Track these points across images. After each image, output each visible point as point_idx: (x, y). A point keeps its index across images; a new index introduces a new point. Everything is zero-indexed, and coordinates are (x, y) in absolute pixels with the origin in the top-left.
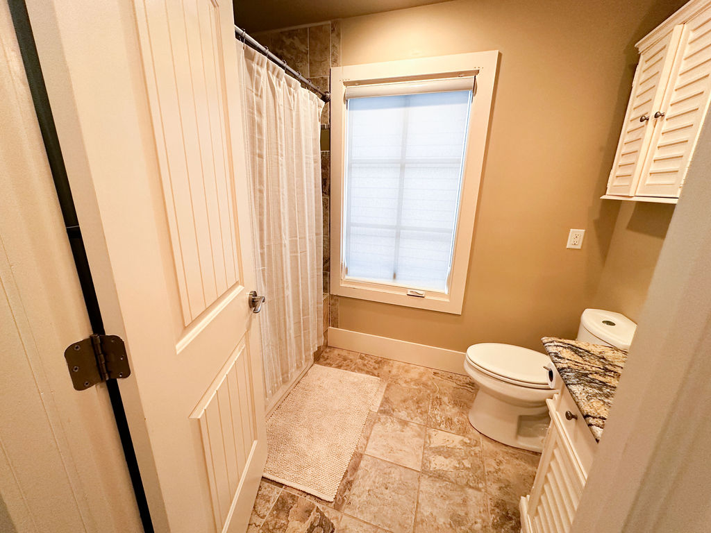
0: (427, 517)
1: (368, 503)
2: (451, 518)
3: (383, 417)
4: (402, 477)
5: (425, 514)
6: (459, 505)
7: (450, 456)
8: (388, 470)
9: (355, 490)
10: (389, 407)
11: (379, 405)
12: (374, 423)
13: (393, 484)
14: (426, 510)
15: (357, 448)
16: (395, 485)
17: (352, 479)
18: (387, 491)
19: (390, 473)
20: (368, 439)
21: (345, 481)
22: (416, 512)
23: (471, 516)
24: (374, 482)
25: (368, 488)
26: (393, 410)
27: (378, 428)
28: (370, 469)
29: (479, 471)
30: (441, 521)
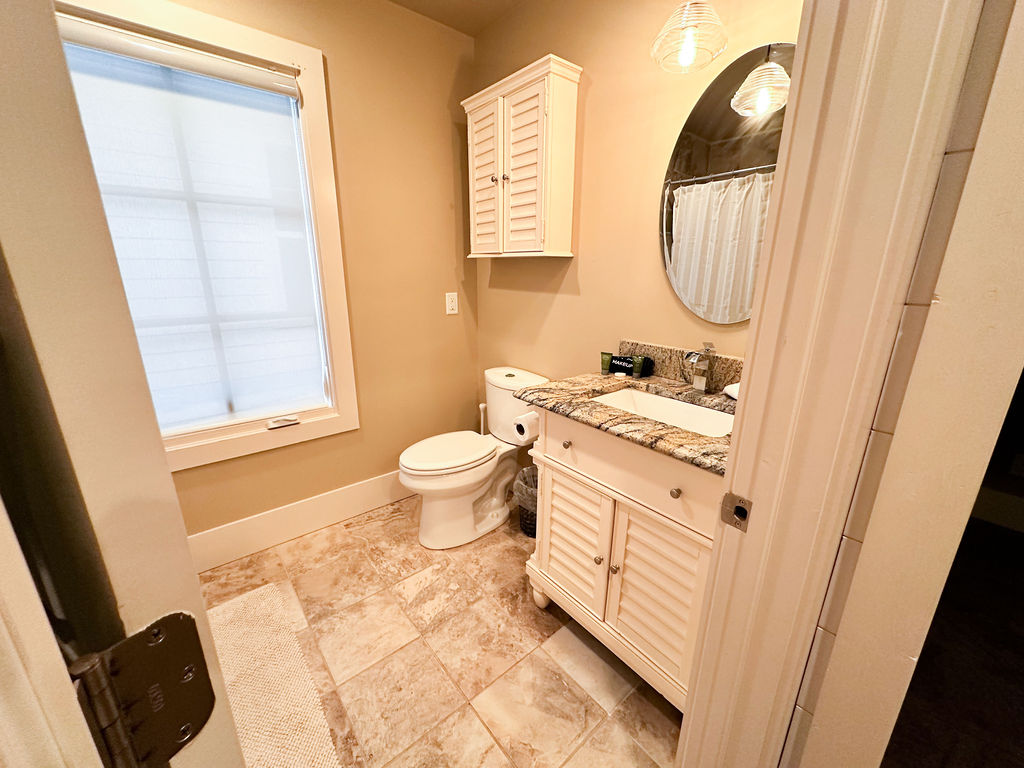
0: (462, 666)
1: (394, 727)
2: (480, 644)
3: (323, 624)
4: (406, 661)
5: (458, 666)
6: (477, 627)
7: (435, 594)
8: (385, 671)
9: (362, 736)
10: (321, 605)
11: (303, 616)
12: (317, 641)
13: (402, 679)
14: (455, 663)
15: (320, 692)
16: (406, 675)
17: (347, 730)
18: (403, 691)
19: (389, 671)
20: (325, 667)
21: (340, 744)
22: (449, 675)
23: (492, 625)
24: (380, 701)
25: (378, 715)
26: (331, 605)
27: (327, 644)
28: (361, 693)
29: (468, 583)
30: (474, 656)
